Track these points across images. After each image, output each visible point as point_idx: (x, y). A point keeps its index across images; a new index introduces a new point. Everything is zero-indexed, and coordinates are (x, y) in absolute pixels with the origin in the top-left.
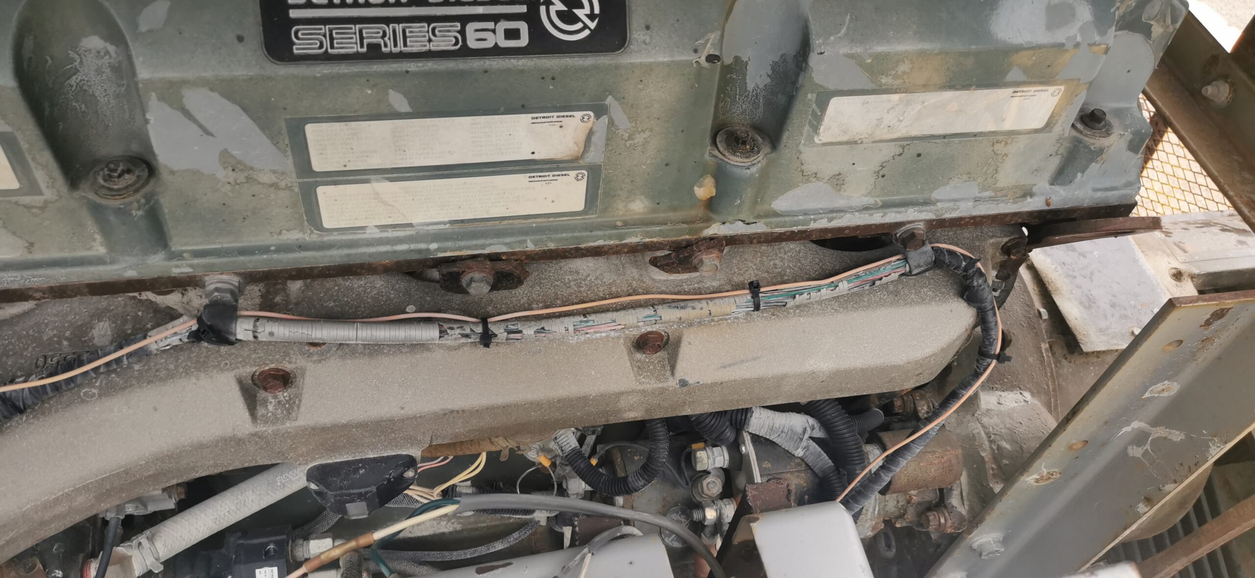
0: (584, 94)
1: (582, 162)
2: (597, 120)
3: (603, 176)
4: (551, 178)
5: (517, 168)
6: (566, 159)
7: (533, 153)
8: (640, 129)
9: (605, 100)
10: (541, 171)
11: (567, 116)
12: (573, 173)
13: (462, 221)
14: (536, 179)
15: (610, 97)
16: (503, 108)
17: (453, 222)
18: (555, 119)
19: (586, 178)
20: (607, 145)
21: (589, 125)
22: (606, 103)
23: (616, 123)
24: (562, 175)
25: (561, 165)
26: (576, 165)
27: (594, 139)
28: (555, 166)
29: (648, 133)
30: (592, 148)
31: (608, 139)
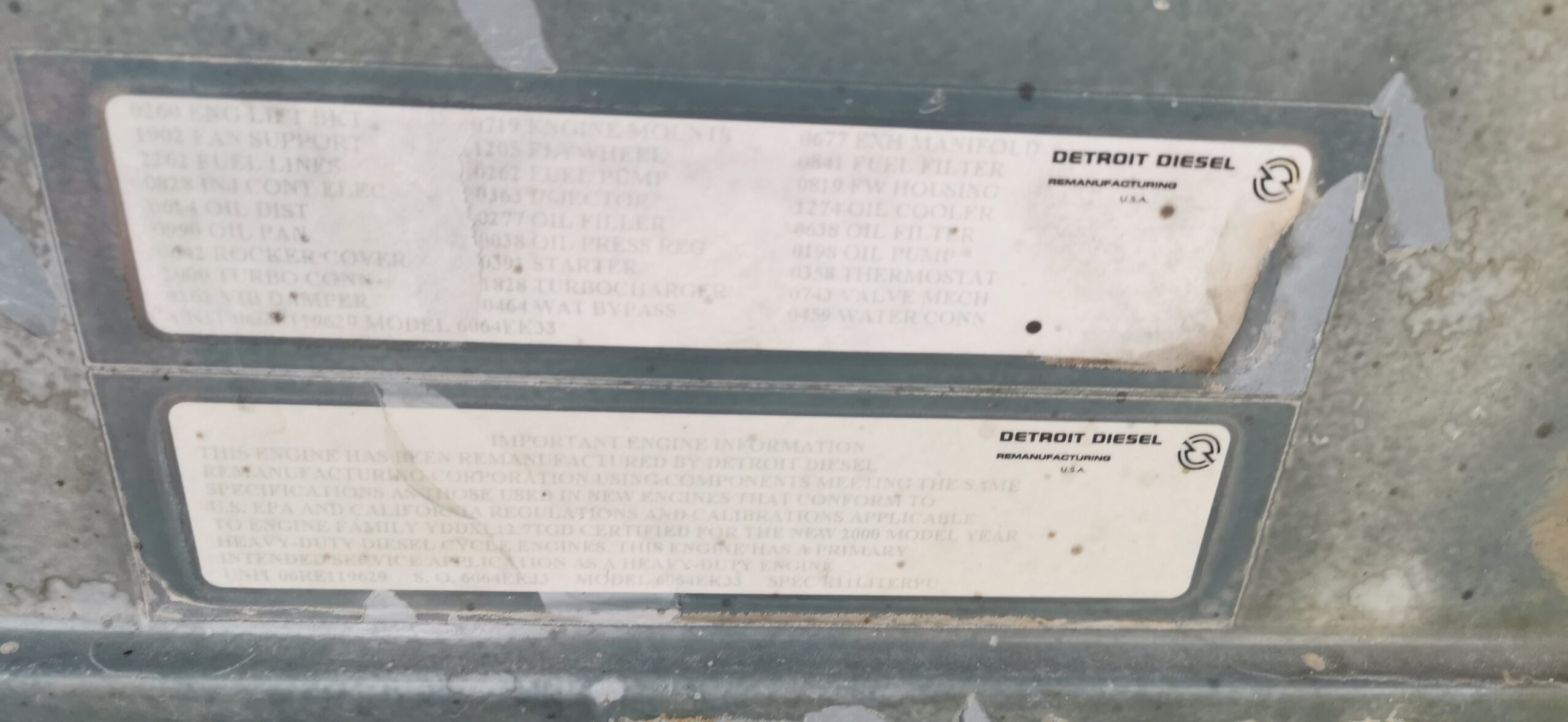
0: (1294, 55)
1: (1217, 390)
2: (1322, 190)
3: (1288, 459)
4: (1086, 447)
5: (960, 391)
6: (1161, 367)
7: (1034, 327)
8: (1481, 257)
9: (1372, 95)
10: (1053, 411)
11: (1202, 162)
12: (1174, 435)
13: (727, 602)
14: (1027, 447)
15: (1399, 78)
16: (939, 92)
17: (690, 603)
18: (1150, 171)
19: (1220, 459)
20: (1336, 317)
21: (1283, 213)
22: (1376, 109)
23: (1395, 216)
24: (1132, 439)
25: (1135, 395)
26: (1194, 398)
27: (1289, 283)
28: (1109, 393)
29: (1509, 279)
30: (1273, 329)
31: (1343, 291)
